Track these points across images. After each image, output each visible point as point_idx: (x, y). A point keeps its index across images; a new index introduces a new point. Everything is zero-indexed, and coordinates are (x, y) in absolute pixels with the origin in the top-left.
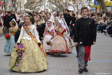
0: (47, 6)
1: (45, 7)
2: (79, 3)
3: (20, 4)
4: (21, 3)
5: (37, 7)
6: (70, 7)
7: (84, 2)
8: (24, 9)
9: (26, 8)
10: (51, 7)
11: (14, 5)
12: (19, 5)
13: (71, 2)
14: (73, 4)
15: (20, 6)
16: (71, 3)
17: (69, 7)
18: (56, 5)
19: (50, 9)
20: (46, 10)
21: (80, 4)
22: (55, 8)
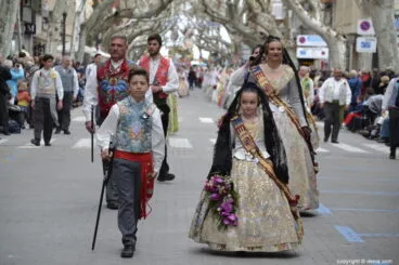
0: (184, 32)
1: (175, 37)
2: (360, 22)
3: (63, 23)
4: (65, 15)
5: (138, 38)
6: (307, 43)
7: (388, 17)
8: (76, 49)
9: (89, 44)
10: (207, 40)
11: (26, 24)
12: (59, 26)
13: (318, 14)
14: (325, 29)
15: (60, 30)
16: (317, 21)
17: (302, 40)
18: (234, 32)
19: (200, 48)
20: (180, 52)
21: (365, 26)
22: (224, 43)
